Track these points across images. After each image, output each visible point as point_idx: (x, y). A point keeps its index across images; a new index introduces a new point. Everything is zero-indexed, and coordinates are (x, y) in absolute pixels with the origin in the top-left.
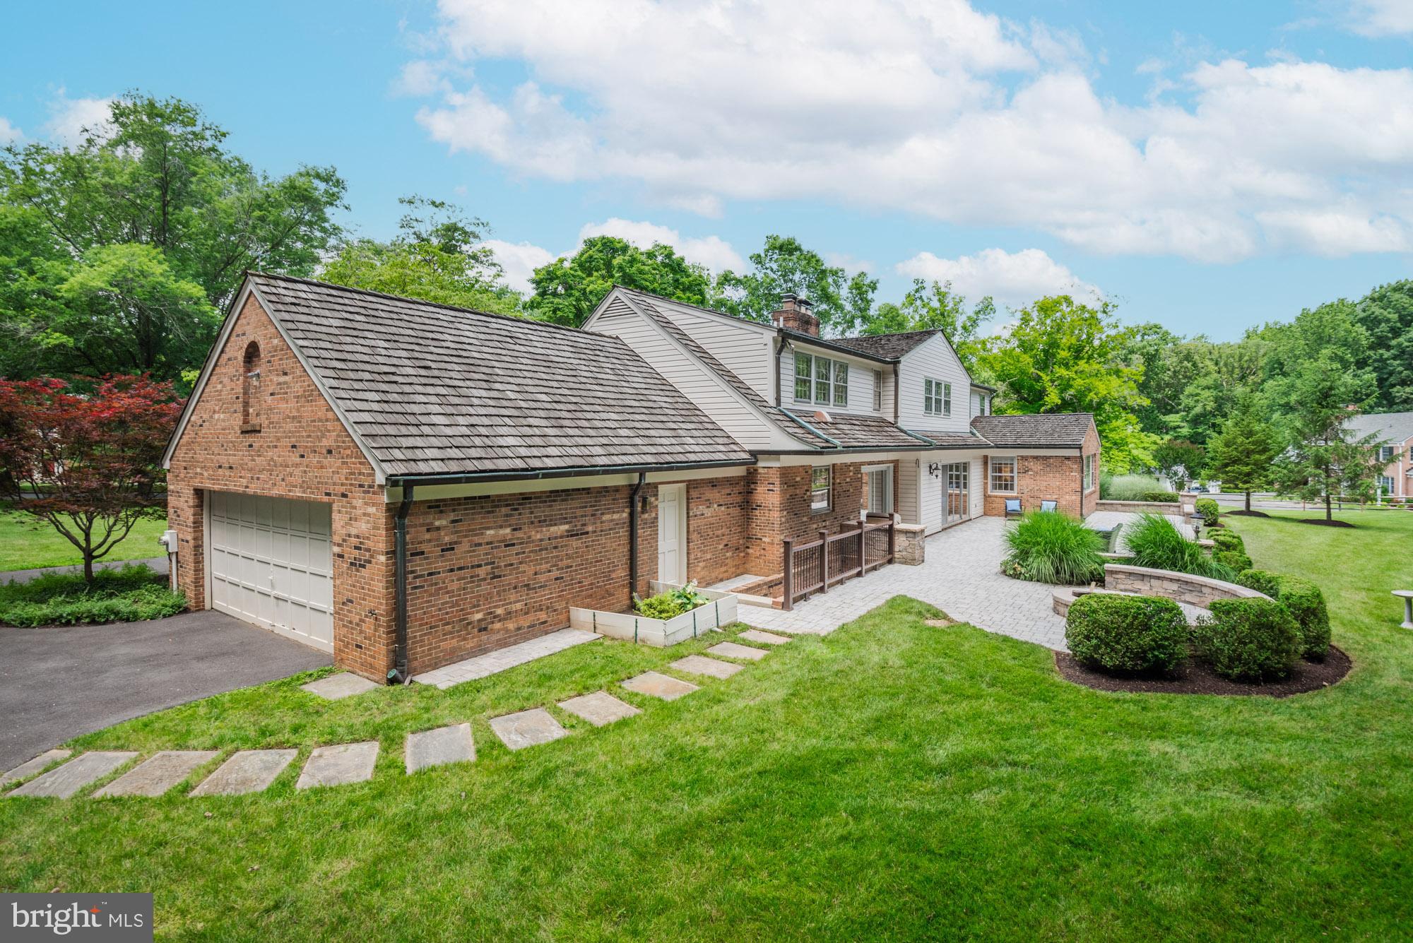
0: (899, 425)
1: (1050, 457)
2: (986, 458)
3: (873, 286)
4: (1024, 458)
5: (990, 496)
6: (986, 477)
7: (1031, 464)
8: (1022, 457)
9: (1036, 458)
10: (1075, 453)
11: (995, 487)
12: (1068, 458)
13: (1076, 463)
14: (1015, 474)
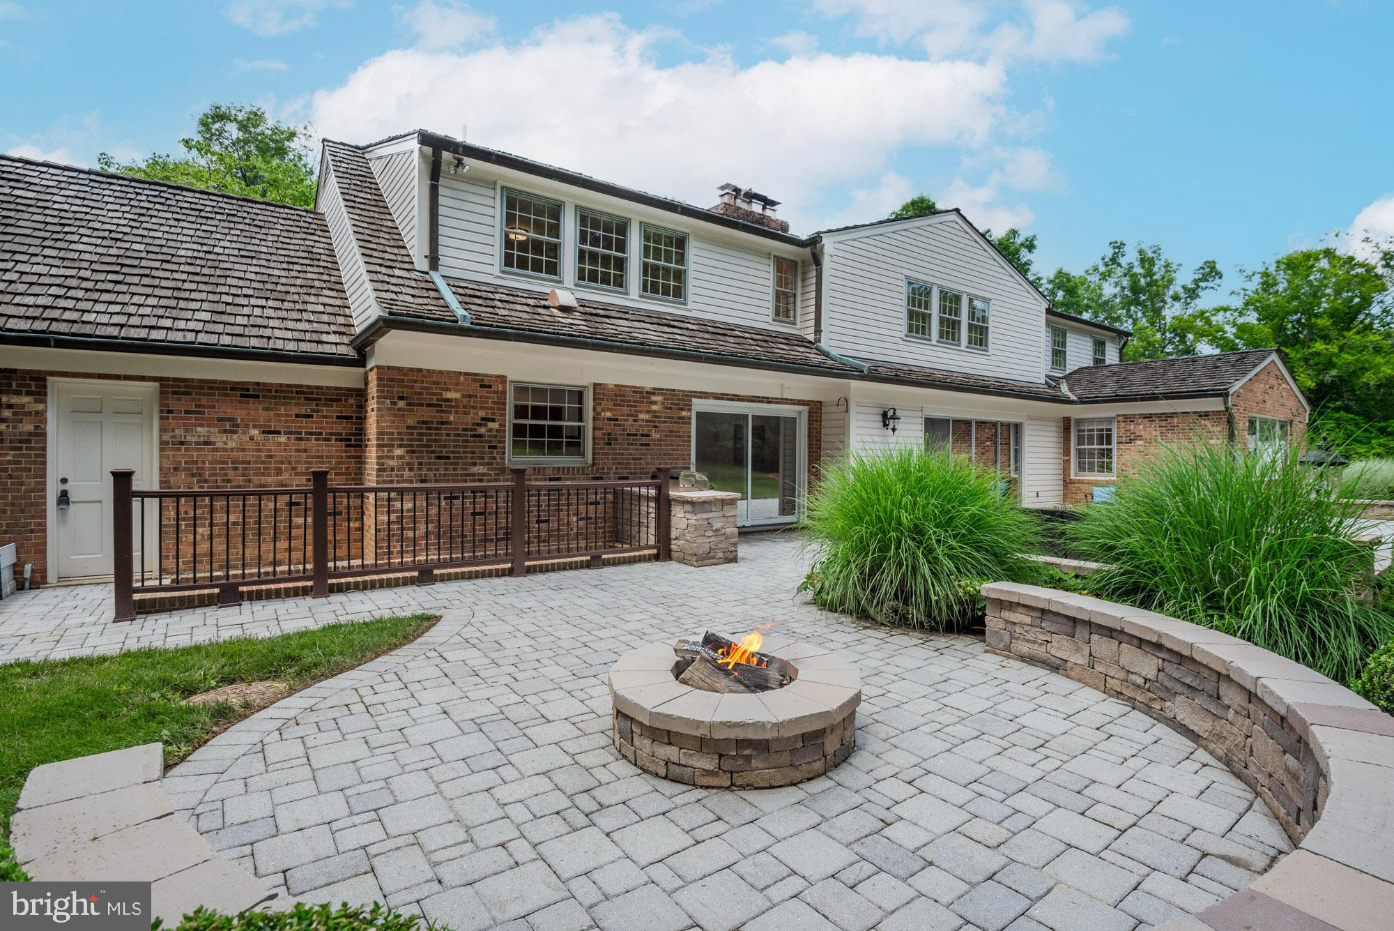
0: (823, 345)
1: (1173, 415)
2: (1066, 422)
3: (1030, 246)
4: (1129, 419)
5: (1073, 482)
6: (1066, 452)
7: (1140, 428)
8: (1125, 416)
9: (1148, 417)
10: (1215, 404)
11: (1081, 467)
12: (1206, 415)
13: (1218, 422)
14: (1114, 446)
